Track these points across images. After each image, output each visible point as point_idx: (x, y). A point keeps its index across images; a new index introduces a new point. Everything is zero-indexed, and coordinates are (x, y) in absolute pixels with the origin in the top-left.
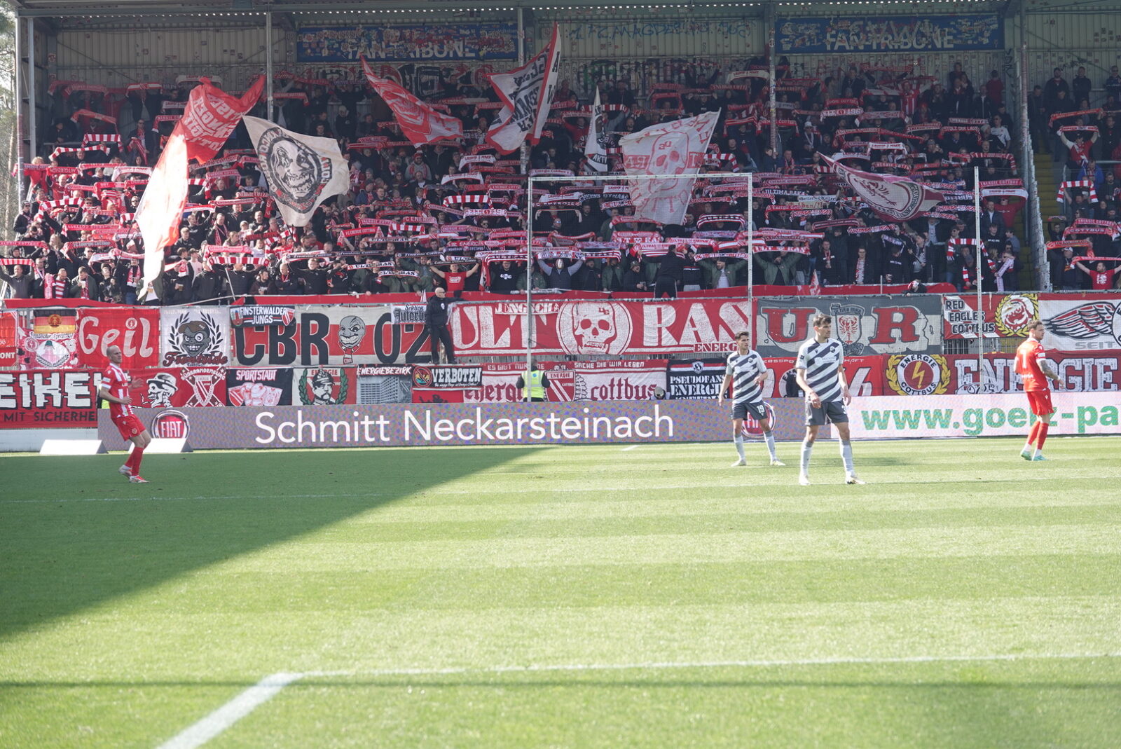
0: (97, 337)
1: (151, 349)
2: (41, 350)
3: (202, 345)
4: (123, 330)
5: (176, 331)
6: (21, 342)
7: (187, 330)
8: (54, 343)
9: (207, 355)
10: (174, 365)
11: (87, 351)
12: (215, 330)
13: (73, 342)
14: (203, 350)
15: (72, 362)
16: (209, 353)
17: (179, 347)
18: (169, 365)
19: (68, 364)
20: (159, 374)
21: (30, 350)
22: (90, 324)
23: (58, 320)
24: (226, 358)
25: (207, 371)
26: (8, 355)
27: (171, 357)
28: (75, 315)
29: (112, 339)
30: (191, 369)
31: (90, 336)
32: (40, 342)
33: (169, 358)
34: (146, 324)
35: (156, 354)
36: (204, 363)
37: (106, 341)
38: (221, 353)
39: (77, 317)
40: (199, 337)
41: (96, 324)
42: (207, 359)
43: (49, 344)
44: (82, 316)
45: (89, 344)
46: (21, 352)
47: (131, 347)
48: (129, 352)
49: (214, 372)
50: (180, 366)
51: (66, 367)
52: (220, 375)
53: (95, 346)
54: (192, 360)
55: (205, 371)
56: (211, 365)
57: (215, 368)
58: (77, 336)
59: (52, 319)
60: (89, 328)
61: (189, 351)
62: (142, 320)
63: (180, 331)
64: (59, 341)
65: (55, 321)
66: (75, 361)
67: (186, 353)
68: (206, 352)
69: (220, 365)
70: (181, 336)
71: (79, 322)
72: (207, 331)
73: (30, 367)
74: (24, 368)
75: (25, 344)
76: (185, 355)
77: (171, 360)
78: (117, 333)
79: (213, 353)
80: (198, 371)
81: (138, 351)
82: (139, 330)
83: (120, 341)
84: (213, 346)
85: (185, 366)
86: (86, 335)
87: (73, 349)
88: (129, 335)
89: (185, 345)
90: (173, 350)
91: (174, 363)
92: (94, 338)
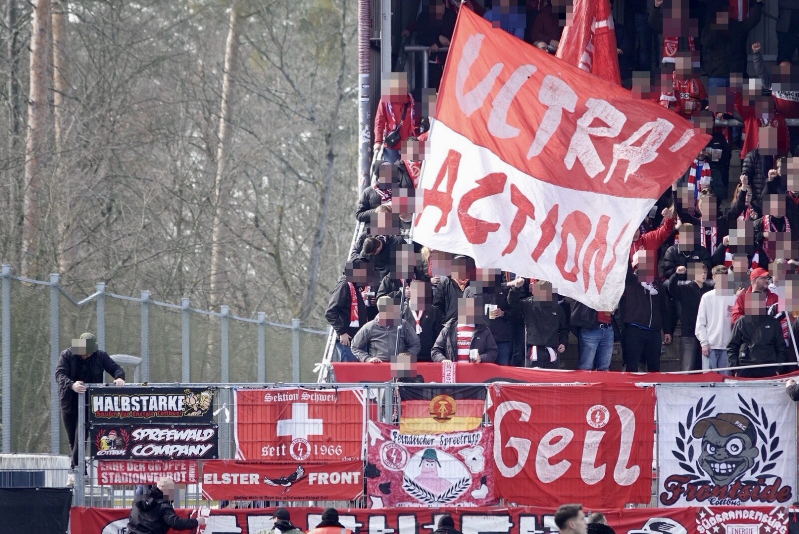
0: (527, 443)
1: (636, 469)
2: (413, 469)
3: (739, 462)
4: (581, 428)
5: (689, 433)
6: (374, 451)
7: (711, 433)
8: (438, 453)
9: (749, 483)
10: (682, 503)
11: (509, 472)
12: (767, 433)
13: (478, 452)
14: (742, 474)
15: (476, 494)
16: (754, 478)
17: (693, 465)
18: (673, 501)
19: (470, 499)
20: (653, 520)
21: (391, 468)
22: (512, 418)
23: (449, 406)
24: (788, 489)
25: (751, 515)
26: (347, 477)
27: (677, 485)
28: (484, 398)
29: (558, 448)
30: (718, 511)
31: (514, 442)
32: (412, 452)
33: (673, 489)
34: (627, 418)
35: (647, 477)
36: (744, 500)
37: (545, 451)
38: (779, 480)
39: (489, 402)
40: (735, 445)
41: (526, 417)
42: (751, 490)
43: (430, 455)
44: (497, 401)
45: (510, 457)
46: (372, 471)
47: (597, 464)
48: (591, 474)
49: (764, 518)
50: (695, 503)
51: (466, 505)
52: (777, 525)
53: (522, 461)
54: (720, 492)
55: (745, 515)
56: (758, 503)
57: (766, 510)
58: (487, 442)
59: (437, 406)
60: (511, 425)
61: (715, 475)
62: (620, 409)
63: (696, 434)
64: (449, 451)
65: (443, 409)
66: (482, 492)
67: (707, 477)
68: (748, 476)
69: (776, 505)
70: (697, 443)
71: (491, 412)
72: (751, 432)
73: (391, 503)
74: (377, 504)
75: (383, 455)
76: (705, 483)
77: (677, 492)
78: (567, 435)
79: (762, 479)
80: (732, 515)
81: (610, 472)
82: (613, 428)
83: (573, 453)
84: (762, 465)
85: (706, 504)
86: (505, 439)
87: (479, 467)
88: (593, 439)
89: (707, 461)
90: (683, 472)
91: (683, 498)
92: (521, 445)
